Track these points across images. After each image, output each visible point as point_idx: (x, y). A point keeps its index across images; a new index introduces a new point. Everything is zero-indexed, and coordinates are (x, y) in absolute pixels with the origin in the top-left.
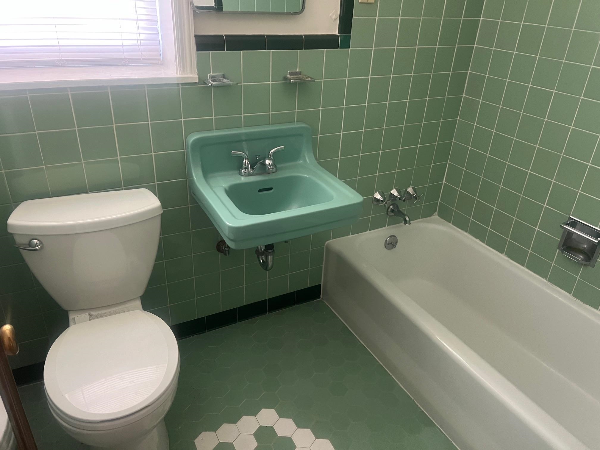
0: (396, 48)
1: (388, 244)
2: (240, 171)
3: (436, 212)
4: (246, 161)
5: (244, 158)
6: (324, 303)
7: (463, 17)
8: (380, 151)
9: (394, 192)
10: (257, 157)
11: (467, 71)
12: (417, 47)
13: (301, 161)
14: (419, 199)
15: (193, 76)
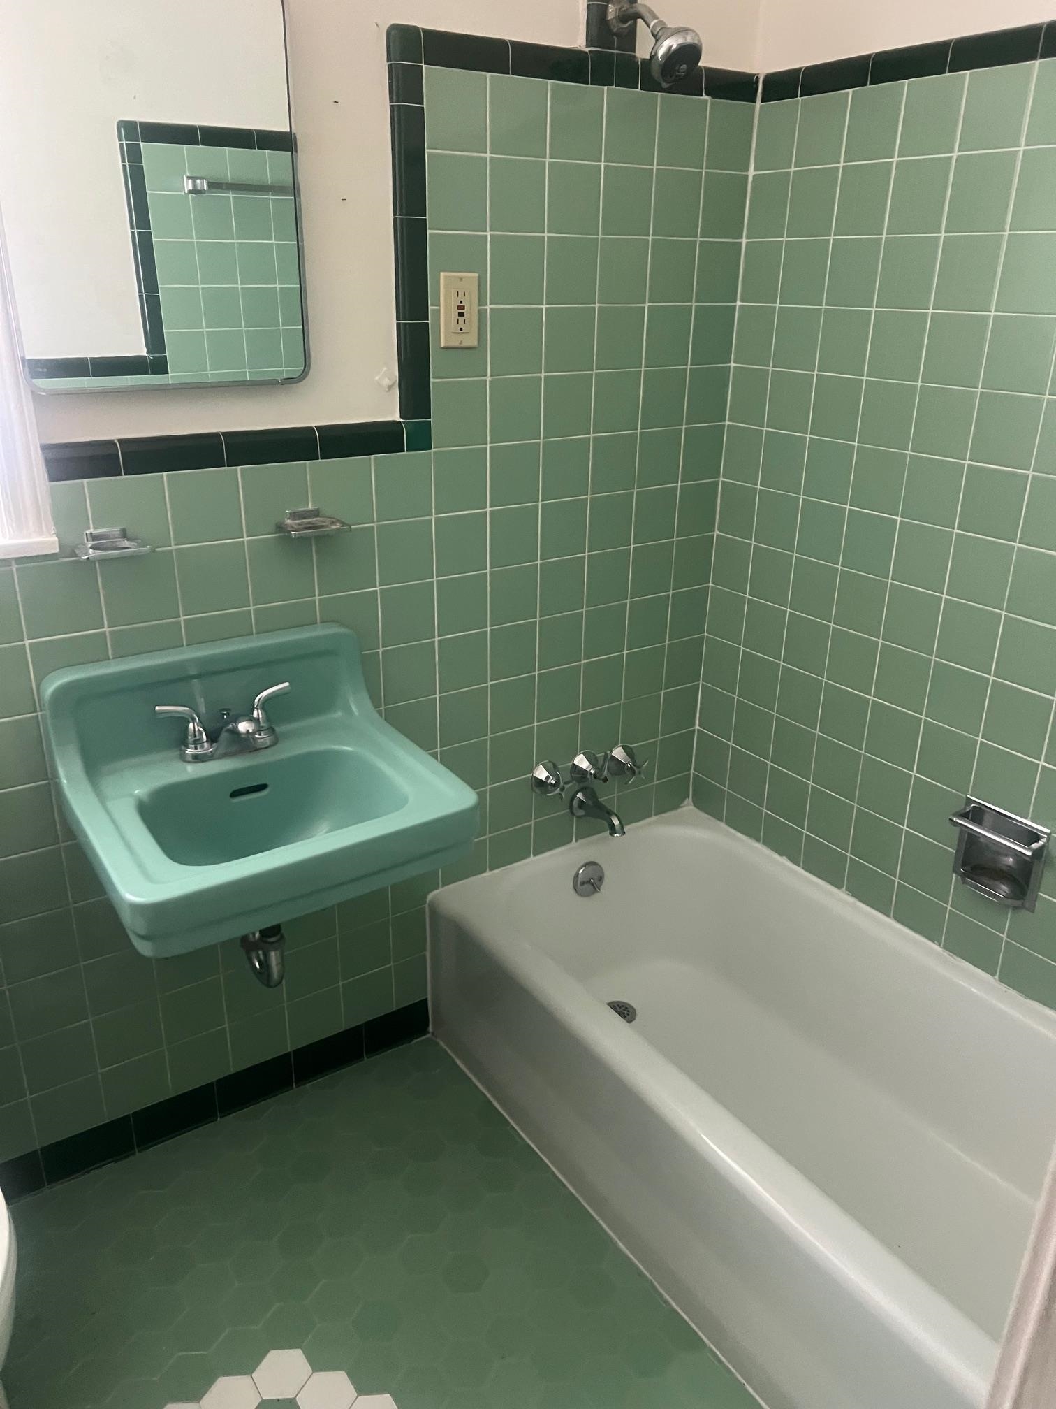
0: (541, 441)
1: (583, 883)
2: (181, 750)
3: (688, 797)
4: (194, 727)
5: (190, 720)
6: (437, 1044)
7: (689, 363)
8: (534, 671)
9: (582, 762)
10: (224, 714)
11: (717, 479)
12: (592, 435)
13: (339, 714)
14: (640, 773)
15: (44, 540)
